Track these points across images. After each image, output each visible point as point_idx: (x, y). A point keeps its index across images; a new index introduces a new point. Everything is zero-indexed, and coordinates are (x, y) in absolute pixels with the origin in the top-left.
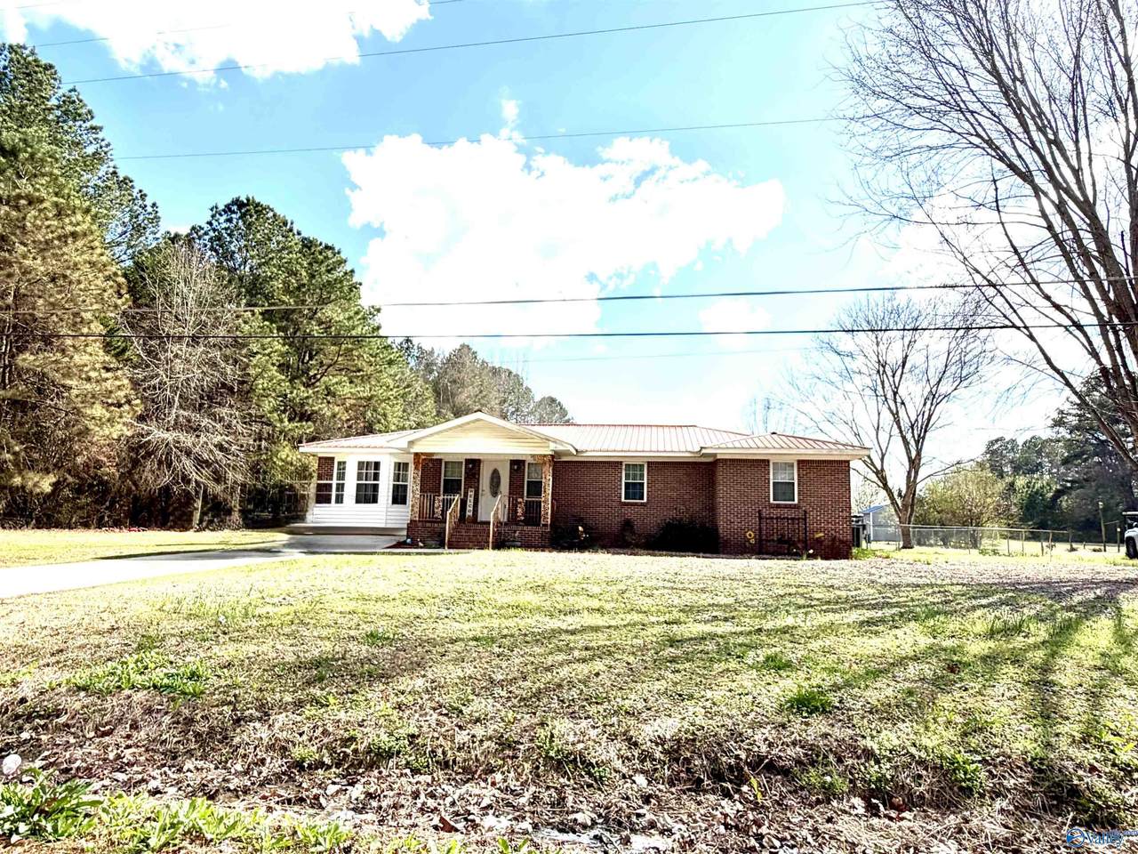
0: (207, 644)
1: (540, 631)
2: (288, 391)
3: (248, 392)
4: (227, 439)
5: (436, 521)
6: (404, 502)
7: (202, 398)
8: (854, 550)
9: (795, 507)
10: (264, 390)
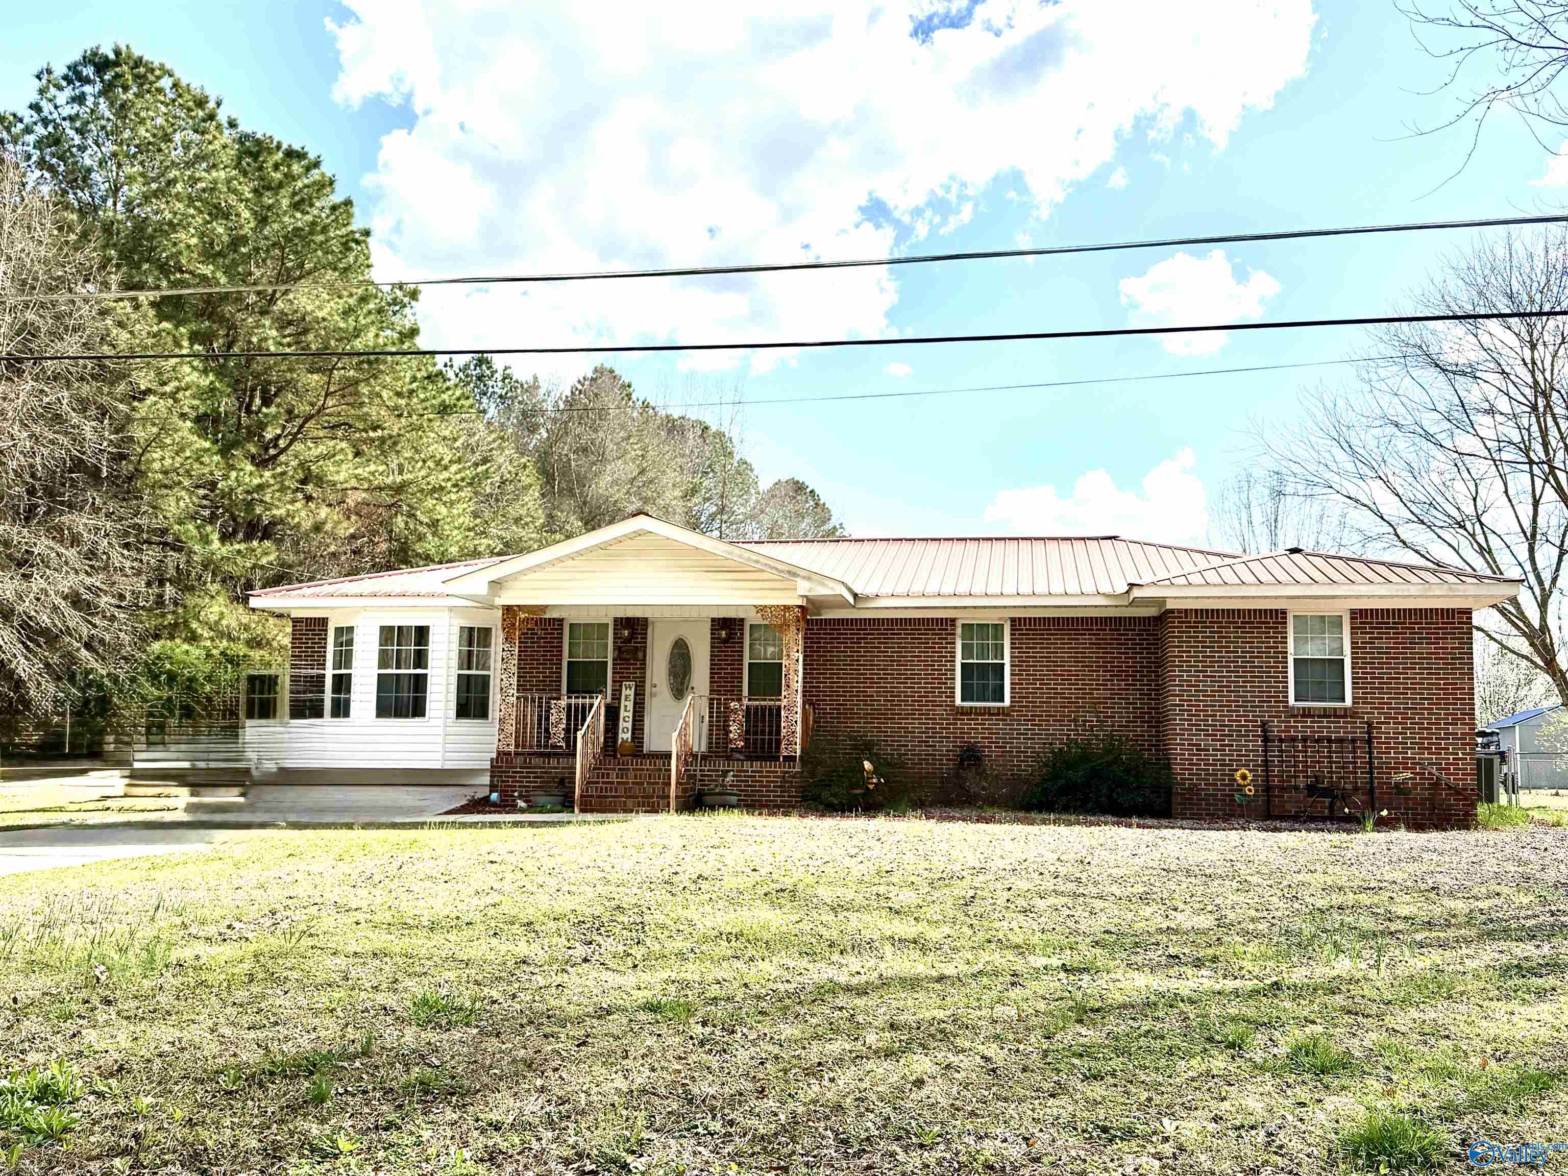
0: (70, 1027)
1: (790, 987)
2: (218, 474)
3: (130, 479)
4: (88, 581)
5: (553, 753)
6: (482, 712)
7: (31, 492)
8: (1482, 809)
9: (1346, 713)
10: (166, 473)
